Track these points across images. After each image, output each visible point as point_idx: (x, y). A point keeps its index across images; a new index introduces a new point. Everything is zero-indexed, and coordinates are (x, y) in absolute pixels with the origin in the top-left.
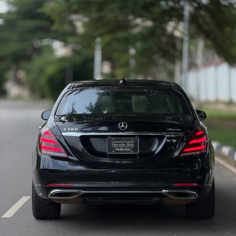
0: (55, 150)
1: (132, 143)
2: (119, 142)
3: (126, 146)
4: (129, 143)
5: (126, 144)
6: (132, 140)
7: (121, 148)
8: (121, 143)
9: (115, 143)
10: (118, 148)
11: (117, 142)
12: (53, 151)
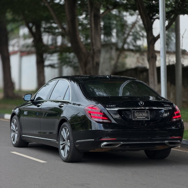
0: (99, 118)
1: (146, 114)
2: (139, 113)
3: (143, 115)
4: (144, 114)
5: (142, 114)
6: (145, 112)
7: (140, 117)
8: (140, 114)
9: (137, 114)
10: (139, 117)
11: (137, 113)
12: (97, 118)
